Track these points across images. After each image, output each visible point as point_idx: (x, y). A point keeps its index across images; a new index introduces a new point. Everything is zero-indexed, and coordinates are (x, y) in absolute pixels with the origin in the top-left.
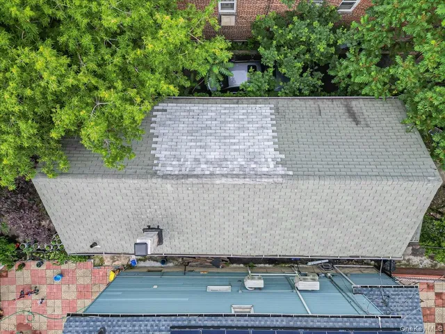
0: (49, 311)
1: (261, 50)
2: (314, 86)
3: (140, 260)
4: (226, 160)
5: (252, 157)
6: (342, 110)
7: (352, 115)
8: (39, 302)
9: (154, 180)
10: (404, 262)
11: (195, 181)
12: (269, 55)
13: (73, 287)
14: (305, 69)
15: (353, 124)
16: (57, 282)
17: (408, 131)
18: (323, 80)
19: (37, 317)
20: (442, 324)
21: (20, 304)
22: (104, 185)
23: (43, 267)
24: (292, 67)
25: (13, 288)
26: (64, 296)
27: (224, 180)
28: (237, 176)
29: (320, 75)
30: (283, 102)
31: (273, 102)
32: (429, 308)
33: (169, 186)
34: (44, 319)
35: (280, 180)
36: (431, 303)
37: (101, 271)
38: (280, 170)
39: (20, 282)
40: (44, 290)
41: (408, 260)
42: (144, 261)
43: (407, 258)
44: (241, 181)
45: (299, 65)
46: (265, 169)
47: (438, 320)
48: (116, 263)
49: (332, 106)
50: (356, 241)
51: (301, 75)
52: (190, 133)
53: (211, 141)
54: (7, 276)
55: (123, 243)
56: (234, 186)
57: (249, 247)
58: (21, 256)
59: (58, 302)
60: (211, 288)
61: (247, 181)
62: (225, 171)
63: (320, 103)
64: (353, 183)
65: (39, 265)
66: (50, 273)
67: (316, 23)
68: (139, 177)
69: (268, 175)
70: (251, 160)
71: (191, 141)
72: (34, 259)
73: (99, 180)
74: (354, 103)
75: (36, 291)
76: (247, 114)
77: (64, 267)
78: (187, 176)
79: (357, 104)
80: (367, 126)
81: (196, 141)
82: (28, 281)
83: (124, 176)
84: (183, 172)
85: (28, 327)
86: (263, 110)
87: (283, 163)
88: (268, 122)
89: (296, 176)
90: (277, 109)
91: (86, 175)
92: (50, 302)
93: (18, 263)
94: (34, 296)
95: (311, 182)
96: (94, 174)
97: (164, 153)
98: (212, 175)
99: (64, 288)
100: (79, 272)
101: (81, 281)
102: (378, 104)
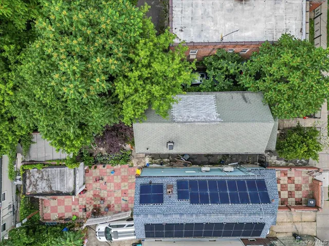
0: (108, 188)
1: (207, 71)
2: (229, 85)
3: (150, 164)
4: (199, 116)
5: (208, 115)
6: (241, 97)
7: (244, 99)
8: (104, 184)
9: (174, 124)
10: (273, 163)
11: (189, 124)
12: (211, 73)
13: (119, 177)
14: (226, 78)
15: (245, 102)
16: (112, 175)
17: (264, 105)
18: (233, 82)
19: (102, 191)
20: (291, 192)
21: (94, 185)
22: (157, 126)
23: (106, 168)
24: (221, 78)
25: (91, 178)
26: (115, 181)
27: (199, 123)
28: (204, 122)
29: (232, 80)
30: (218, 94)
31: (215, 94)
32: (285, 184)
33: (179, 126)
34: (106, 192)
35: (219, 123)
36: (286, 182)
37: (132, 169)
38: (218, 119)
39: (94, 175)
40: (106, 178)
41: (275, 162)
42: (152, 164)
43: (274, 161)
44: (205, 124)
45: (223, 77)
46: (213, 119)
47: (289, 190)
48: (139, 165)
49: (237, 95)
50: (247, 146)
51: (224, 81)
52: (184, 106)
53: (192, 109)
54: (88, 172)
55: (158, 148)
56: (202, 125)
57: (206, 149)
58: (96, 162)
59: (112, 184)
60: (186, 172)
61: (207, 124)
62: (199, 120)
63: (232, 94)
64: (244, 124)
65: (104, 167)
66: (108, 171)
67: (230, 62)
68: (169, 122)
69: (214, 121)
70: (208, 116)
71: (185, 109)
72: (101, 163)
73: (156, 124)
74: (245, 94)
75: (102, 179)
76: (205, 99)
77: (115, 167)
78: (186, 122)
79: (247, 95)
80: (250, 103)
81: (187, 109)
82: (98, 174)
83: (164, 122)
84: (184, 121)
85: (98, 196)
86: (211, 97)
87: (219, 117)
88: (213, 102)
89: (224, 122)
90: (216, 97)
91: (151, 122)
92: (108, 184)
93: (94, 166)
94: (101, 181)
95: (229, 123)
96: (154, 122)
97: (176, 114)
98: (194, 121)
99: (115, 177)
100: (122, 170)
101: (123, 174)
102: (254, 94)
